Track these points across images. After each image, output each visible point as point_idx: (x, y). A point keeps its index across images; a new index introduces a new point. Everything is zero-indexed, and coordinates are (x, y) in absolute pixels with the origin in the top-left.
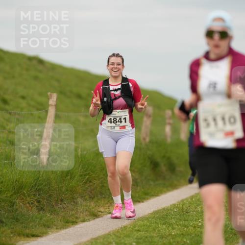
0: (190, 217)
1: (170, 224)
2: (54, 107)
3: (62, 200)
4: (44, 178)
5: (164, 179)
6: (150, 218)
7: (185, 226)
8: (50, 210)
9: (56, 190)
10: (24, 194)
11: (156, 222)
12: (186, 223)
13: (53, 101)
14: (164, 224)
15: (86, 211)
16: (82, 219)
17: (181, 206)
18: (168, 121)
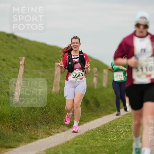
0: (109, 135)
1: (96, 140)
2: (23, 66)
3: (28, 125)
4: (17, 110)
5: (93, 111)
6: (83, 136)
7: (106, 141)
8: (20, 131)
9: (25, 119)
10: (4, 121)
11: (87, 139)
12: (106, 139)
13: (23, 62)
14: (93, 139)
15: (43, 131)
16: (41, 136)
17: (103, 128)
18: (95, 75)
